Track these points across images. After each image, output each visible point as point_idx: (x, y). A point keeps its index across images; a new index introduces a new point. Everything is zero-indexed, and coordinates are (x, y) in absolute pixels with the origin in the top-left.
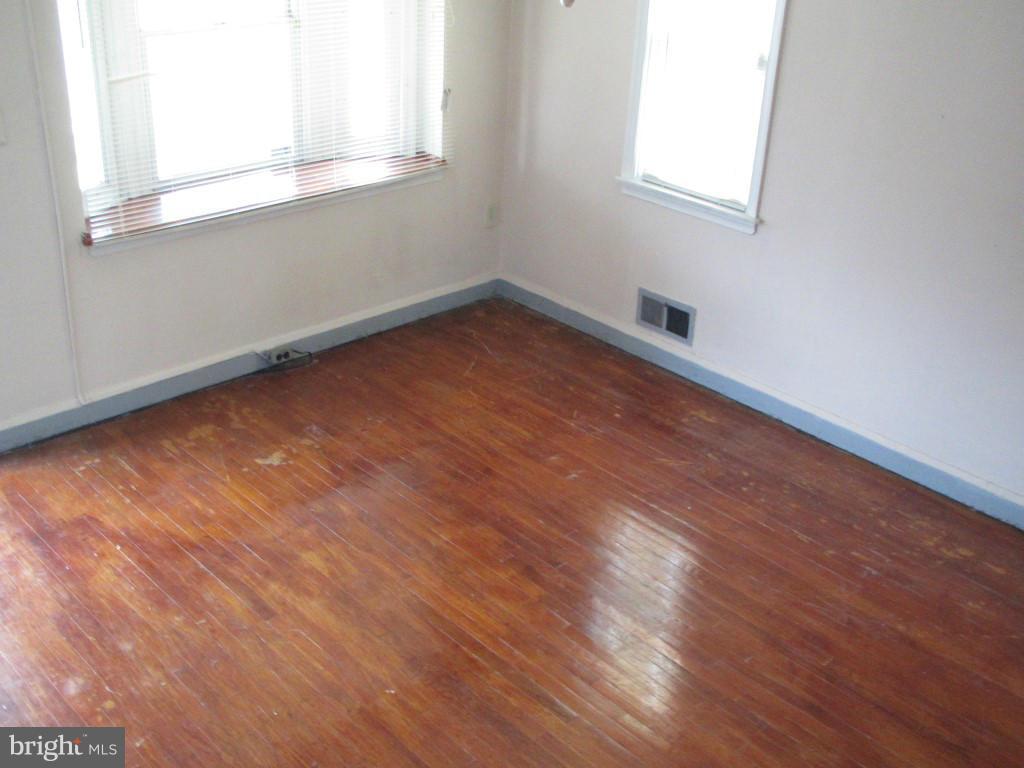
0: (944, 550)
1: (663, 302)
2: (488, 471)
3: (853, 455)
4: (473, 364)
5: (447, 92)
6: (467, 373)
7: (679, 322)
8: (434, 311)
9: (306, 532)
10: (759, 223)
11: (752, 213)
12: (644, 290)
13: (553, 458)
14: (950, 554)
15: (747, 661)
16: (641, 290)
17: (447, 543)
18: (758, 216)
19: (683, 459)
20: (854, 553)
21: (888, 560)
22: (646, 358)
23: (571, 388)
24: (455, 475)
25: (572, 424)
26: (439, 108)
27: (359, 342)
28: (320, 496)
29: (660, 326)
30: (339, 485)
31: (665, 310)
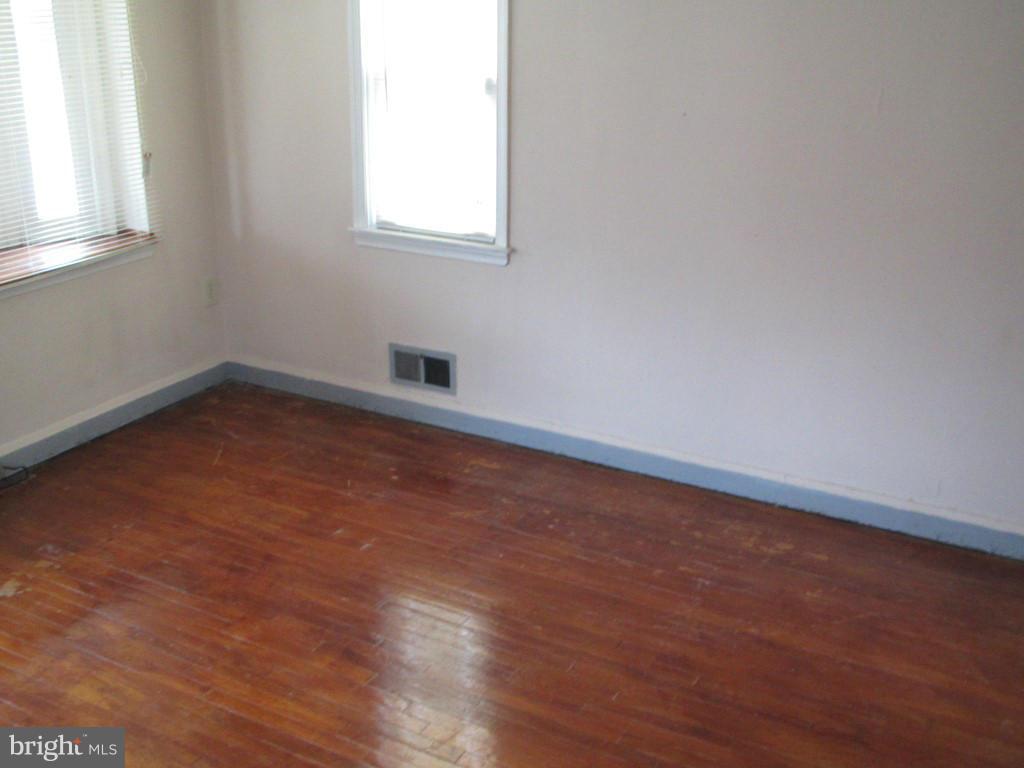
0: (765, 549)
1: (419, 354)
2: (268, 558)
3: (645, 476)
4: (220, 451)
5: (147, 157)
6: (216, 462)
7: (438, 372)
8: (162, 404)
9: (67, 665)
10: (511, 252)
11: (502, 243)
12: (396, 345)
13: (339, 532)
14: (772, 551)
15: (614, 698)
16: (391, 345)
17: (244, 643)
18: (508, 245)
19: (480, 509)
20: (682, 568)
21: (716, 569)
22: (407, 417)
23: (337, 459)
24: (232, 569)
25: (349, 494)
26: (140, 176)
27: (81, 449)
28: (75, 621)
29: (417, 379)
30: (97, 604)
31: (422, 363)
